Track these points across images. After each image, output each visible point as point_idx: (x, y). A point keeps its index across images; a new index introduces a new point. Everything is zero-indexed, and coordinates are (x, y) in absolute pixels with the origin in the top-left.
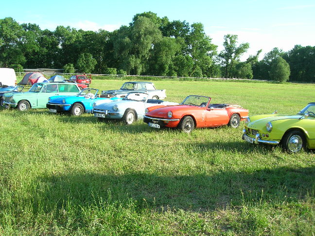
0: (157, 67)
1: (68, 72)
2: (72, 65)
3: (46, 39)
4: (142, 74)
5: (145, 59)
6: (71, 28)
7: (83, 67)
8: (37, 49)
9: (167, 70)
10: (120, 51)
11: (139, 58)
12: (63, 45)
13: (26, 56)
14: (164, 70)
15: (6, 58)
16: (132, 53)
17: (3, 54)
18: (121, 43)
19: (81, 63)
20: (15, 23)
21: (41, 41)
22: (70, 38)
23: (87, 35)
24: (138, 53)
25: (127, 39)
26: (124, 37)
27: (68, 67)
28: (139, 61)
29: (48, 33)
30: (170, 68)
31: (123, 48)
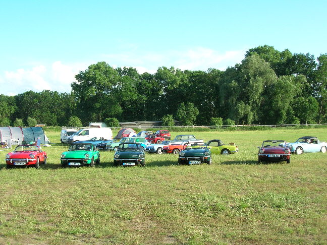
0: (272, 113)
1: (167, 124)
2: (171, 117)
3: (145, 85)
4: (255, 122)
5: (257, 105)
6: (175, 69)
7: (183, 117)
8: (135, 97)
9: (284, 117)
10: (227, 98)
11: (249, 104)
12: (165, 90)
13: (122, 105)
14: (282, 117)
15: (99, 109)
16: (240, 99)
17: (96, 104)
18: (227, 88)
19: (181, 113)
20: (109, 67)
21: (140, 88)
22: (174, 82)
23: (194, 76)
24: (248, 98)
25: (234, 83)
26: (230, 82)
27: (167, 119)
28: (249, 108)
29: (147, 77)
30: (288, 113)
31: (229, 94)
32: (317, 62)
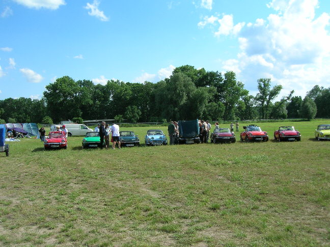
2: (121, 116)
7: (130, 117)
8: (91, 102)
12: (113, 97)
19: (128, 114)
20: (72, 80)
27: (118, 118)
32: (224, 77)
